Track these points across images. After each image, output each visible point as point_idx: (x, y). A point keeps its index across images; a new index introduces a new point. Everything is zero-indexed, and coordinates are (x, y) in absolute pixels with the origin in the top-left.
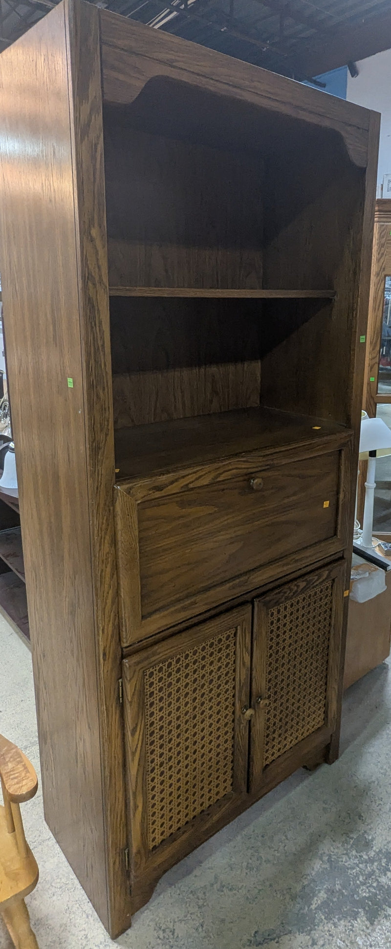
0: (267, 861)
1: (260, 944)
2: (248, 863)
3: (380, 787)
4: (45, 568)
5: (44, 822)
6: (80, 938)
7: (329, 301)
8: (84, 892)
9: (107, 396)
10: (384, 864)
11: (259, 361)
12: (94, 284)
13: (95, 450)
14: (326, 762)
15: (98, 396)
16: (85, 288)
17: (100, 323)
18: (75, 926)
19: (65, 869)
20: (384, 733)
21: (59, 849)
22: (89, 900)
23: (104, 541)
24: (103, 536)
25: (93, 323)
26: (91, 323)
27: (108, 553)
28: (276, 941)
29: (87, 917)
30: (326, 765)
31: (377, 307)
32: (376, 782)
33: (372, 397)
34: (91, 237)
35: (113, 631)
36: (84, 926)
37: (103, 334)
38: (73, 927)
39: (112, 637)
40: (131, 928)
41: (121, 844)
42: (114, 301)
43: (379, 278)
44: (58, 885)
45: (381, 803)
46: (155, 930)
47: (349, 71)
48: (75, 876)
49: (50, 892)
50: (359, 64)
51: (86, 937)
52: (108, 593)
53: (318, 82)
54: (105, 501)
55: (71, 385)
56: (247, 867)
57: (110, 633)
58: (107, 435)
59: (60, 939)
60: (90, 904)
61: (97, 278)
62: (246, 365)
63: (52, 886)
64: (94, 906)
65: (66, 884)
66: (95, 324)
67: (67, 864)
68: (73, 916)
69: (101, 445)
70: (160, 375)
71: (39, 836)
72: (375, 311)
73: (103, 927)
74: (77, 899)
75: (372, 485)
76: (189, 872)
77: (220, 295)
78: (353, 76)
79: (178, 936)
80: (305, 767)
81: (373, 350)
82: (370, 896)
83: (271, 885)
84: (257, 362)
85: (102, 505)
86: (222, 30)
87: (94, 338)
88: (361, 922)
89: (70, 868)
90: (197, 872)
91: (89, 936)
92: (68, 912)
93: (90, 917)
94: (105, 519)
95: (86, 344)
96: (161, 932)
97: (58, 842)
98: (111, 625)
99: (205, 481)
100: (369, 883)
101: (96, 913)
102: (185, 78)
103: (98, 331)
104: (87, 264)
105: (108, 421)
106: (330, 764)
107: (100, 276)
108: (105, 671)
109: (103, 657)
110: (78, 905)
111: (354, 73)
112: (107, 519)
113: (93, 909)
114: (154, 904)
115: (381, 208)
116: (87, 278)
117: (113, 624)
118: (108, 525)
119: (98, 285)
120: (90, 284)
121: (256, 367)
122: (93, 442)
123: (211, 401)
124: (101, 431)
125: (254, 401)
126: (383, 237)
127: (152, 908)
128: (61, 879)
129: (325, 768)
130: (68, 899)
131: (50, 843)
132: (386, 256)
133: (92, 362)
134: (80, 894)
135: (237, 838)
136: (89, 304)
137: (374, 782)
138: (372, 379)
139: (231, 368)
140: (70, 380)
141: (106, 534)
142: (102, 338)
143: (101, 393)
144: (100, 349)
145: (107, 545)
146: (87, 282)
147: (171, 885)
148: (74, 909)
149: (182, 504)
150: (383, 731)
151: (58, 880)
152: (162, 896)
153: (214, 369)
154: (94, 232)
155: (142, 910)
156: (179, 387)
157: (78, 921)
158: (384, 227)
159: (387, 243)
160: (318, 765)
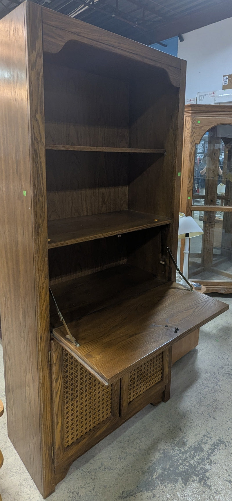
0: (130, 454)
1: (125, 498)
2: (119, 456)
3: (192, 413)
4: (10, 294)
5: (8, 438)
6: (26, 499)
7: (162, 155)
8: (29, 474)
9: (44, 199)
10: (192, 454)
11: (127, 186)
12: (38, 143)
13: (37, 228)
14: (163, 401)
15: (39, 201)
16: (33, 145)
17: (41, 162)
18: (23, 492)
19: (19, 462)
20: (195, 385)
21: (16, 452)
22: (31, 478)
23: (41, 277)
24: (41, 273)
25: (37, 163)
26: (36, 162)
27: (43, 283)
28: (133, 496)
29: (31, 487)
30: (163, 403)
31: (191, 160)
32: (190, 411)
33: (190, 208)
34: (36, 118)
35: (46, 325)
36: (29, 492)
37: (42, 168)
38: (22, 493)
39: (45, 328)
40: (55, 492)
41: (50, 444)
42: (48, 152)
43: (192, 145)
44: (15, 471)
45: (192, 422)
46: (68, 493)
47: (179, 39)
48: (24, 466)
49: (10, 475)
50: (184, 35)
51: (30, 498)
52: (43, 304)
53: (163, 44)
54: (42, 255)
55: (25, 195)
56: (119, 458)
57: (44, 326)
58: (43, 220)
59: (15, 500)
60: (32, 481)
61: (39, 140)
62: (120, 188)
63: (11, 471)
64: (34, 481)
65: (19, 470)
66: (38, 163)
67: (20, 459)
68: (23, 487)
69: (40, 226)
70: (74, 193)
71: (5, 445)
72: (190, 162)
73: (39, 492)
74: (25, 478)
75: (187, 252)
76: (87, 461)
77: (104, 150)
78: (181, 41)
79: (80, 496)
80: (151, 404)
81: (189, 182)
82: (184, 470)
83: (132, 467)
84: (126, 187)
85: (40, 258)
86: (113, 16)
87: (37, 170)
88: (179, 484)
89: (22, 461)
90: (92, 461)
91: (31, 498)
92: (20, 485)
93: (32, 487)
94: (42, 264)
95: (33, 172)
96: (71, 494)
97: (15, 448)
98: (45, 321)
100: (184, 464)
101: (35, 485)
102: (85, 41)
103: (39, 166)
104: (34, 132)
105: (44, 213)
106: (165, 402)
107: (41, 139)
108: (42, 347)
109: (40, 339)
110: (25, 481)
111: (182, 40)
112: (43, 265)
113: (34, 483)
114: (67, 479)
115: (193, 109)
116: (34, 140)
117: (46, 321)
118: (44, 268)
119: (40, 144)
120: (35, 142)
121: (126, 189)
122: (36, 224)
123: (102, 207)
124: (41, 218)
125: (125, 207)
126: (194, 124)
127: (67, 481)
128: (16, 468)
129: (163, 404)
130: (20, 478)
131: (10, 449)
132: (195, 133)
133: (36, 182)
134: (27, 475)
135: (114, 443)
136: (35, 153)
137: (188, 411)
138: (189, 198)
139: (112, 189)
140: (25, 192)
141: (42, 272)
142: (41, 170)
143: (41, 199)
144: (40, 175)
145: (43, 279)
146: (34, 141)
147: (77, 468)
148: (23, 483)
150: (194, 384)
151: (15, 468)
152: (72, 475)
153: (103, 190)
154: (38, 116)
155: (61, 482)
156: (84, 199)
157: (25, 490)
158: (194, 119)
159: (196, 127)
160: (159, 403)
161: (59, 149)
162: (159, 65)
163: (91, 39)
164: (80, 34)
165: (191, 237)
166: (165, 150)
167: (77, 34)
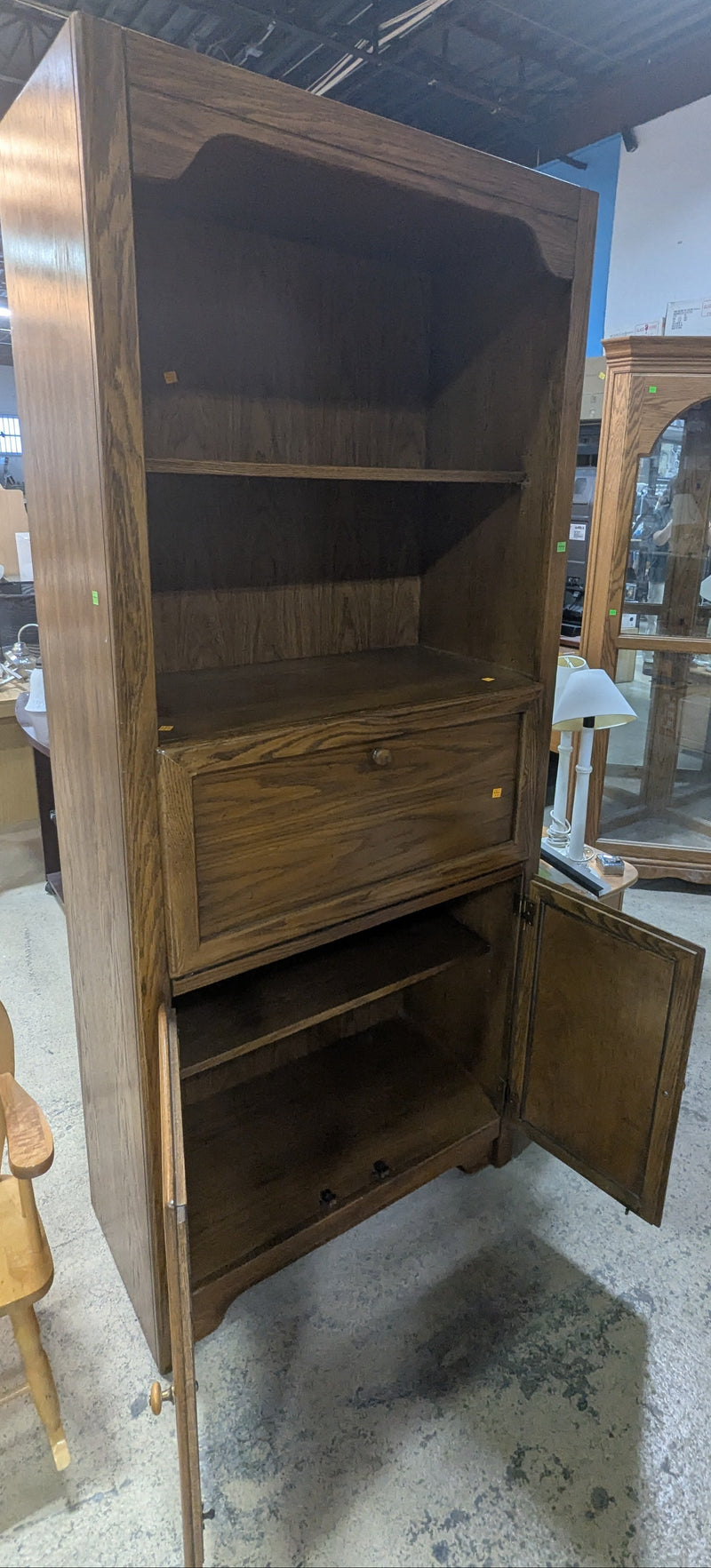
0: (389, 1293)
1: (363, 1405)
2: (361, 1293)
3: (568, 1207)
5: (91, 1207)
6: (118, 1366)
7: (515, 489)
8: (131, 1305)
9: (144, 616)
10: (557, 1317)
11: (418, 578)
12: (121, 454)
13: (126, 697)
14: (494, 1164)
15: (129, 619)
16: (108, 460)
17: (132, 510)
18: (114, 1350)
19: (110, 1272)
21: (106, 1246)
22: (136, 1318)
23: (142, 828)
24: (140, 821)
25: (120, 512)
26: (118, 511)
27: (148, 845)
28: (385, 1404)
29: (132, 1340)
30: (491, 1167)
31: (625, 501)
32: (563, 1199)
33: (612, 641)
34: (116, 381)
35: (156, 955)
36: (126, 1351)
37: (136, 528)
38: (110, 1350)
39: (156, 963)
42: (154, 482)
43: (628, 458)
44: (98, 1293)
45: (567, 1229)
46: (220, 1368)
47: (623, 142)
48: (122, 1283)
49: (87, 1300)
50: (641, 131)
51: (127, 1367)
52: (149, 901)
53: (574, 161)
54: (143, 770)
55: (96, 602)
56: (360, 1298)
57: (152, 956)
58: (144, 676)
59: (91, 1365)
60: (138, 1323)
61: (126, 444)
62: (396, 585)
63: (90, 1293)
64: (142, 1326)
65: (110, 1293)
66: (123, 511)
67: (113, 1266)
68: (113, 1336)
69: (135, 690)
71: (82, 1224)
72: (621, 508)
73: (151, 1355)
74: (121, 1315)
75: (584, 769)
77: (336, 475)
78: (628, 151)
79: (250, 1382)
80: (461, 1168)
81: (616, 567)
82: (529, 1359)
83: (389, 1327)
84: (416, 580)
85: (137, 777)
86: (430, 84)
87: (122, 533)
88: (513, 1392)
89: (117, 1272)
91: (131, 1366)
92: (107, 1330)
93: (135, 1340)
94: (143, 795)
95: (111, 541)
96: (228, 1372)
97: (105, 1235)
98: (153, 946)
99: (299, 750)
100: (531, 1341)
101: (143, 1336)
102: (264, 138)
103: (128, 522)
104: (109, 422)
105: (146, 655)
106: (499, 1166)
107: (131, 441)
108: (146, 1010)
109: (142, 990)
110: (121, 1323)
111: (631, 144)
112: (145, 797)
113: (140, 1329)
114: (223, 1334)
115: (636, 351)
116: (111, 445)
117: (157, 946)
118: (148, 805)
119: (127, 454)
120: (114, 452)
121: (414, 586)
122: (123, 685)
123: (342, 636)
124: (136, 669)
125: (410, 637)
126: (637, 396)
127: (220, 1339)
128: (103, 1285)
129: (490, 1171)
130: (108, 1313)
131: (94, 1236)
132: (641, 423)
133: (120, 568)
134: (126, 1308)
136: (115, 484)
137: (559, 1199)
138: (613, 613)
139: (374, 588)
140: (95, 594)
141: (144, 817)
142: (135, 533)
143: (135, 615)
144: (132, 549)
145: (146, 834)
146: (111, 451)
148: (116, 1327)
149: (264, 781)
151: (100, 1287)
152: (236, 1324)
153: (347, 589)
154: (121, 374)
155: (206, 1339)
156: (292, 612)
157: (118, 1343)
158: (640, 379)
159: (644, 405)
160: (479, 1166)
161: (198, 471)
162: (505, 210)
163: (284, 131)
164: (249, 116)
165: (599, 726)
166: (526, 475)
167: (242, 116)
